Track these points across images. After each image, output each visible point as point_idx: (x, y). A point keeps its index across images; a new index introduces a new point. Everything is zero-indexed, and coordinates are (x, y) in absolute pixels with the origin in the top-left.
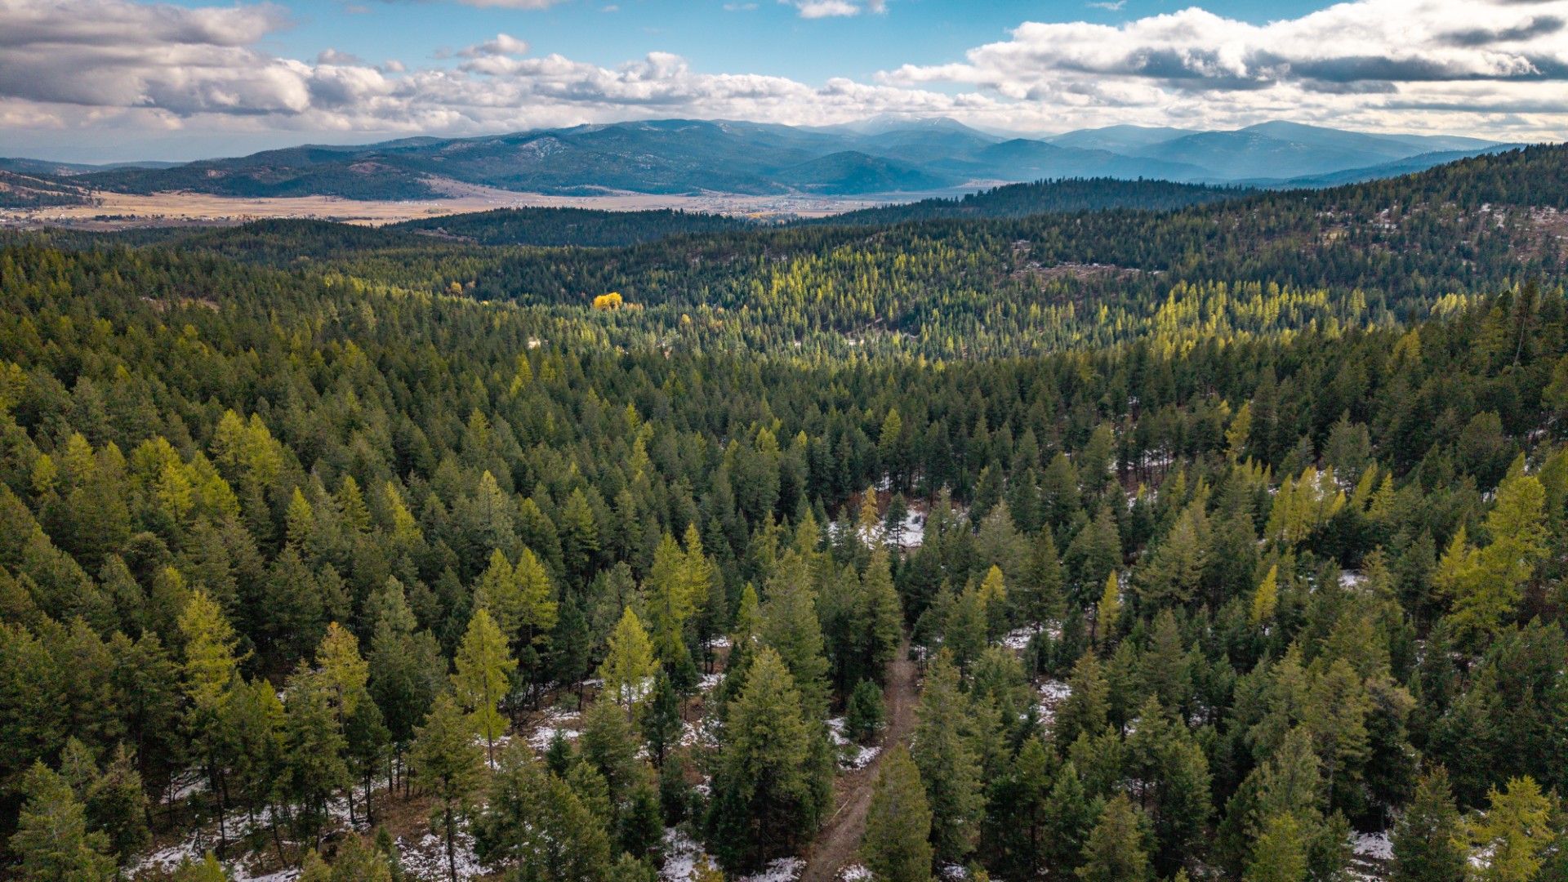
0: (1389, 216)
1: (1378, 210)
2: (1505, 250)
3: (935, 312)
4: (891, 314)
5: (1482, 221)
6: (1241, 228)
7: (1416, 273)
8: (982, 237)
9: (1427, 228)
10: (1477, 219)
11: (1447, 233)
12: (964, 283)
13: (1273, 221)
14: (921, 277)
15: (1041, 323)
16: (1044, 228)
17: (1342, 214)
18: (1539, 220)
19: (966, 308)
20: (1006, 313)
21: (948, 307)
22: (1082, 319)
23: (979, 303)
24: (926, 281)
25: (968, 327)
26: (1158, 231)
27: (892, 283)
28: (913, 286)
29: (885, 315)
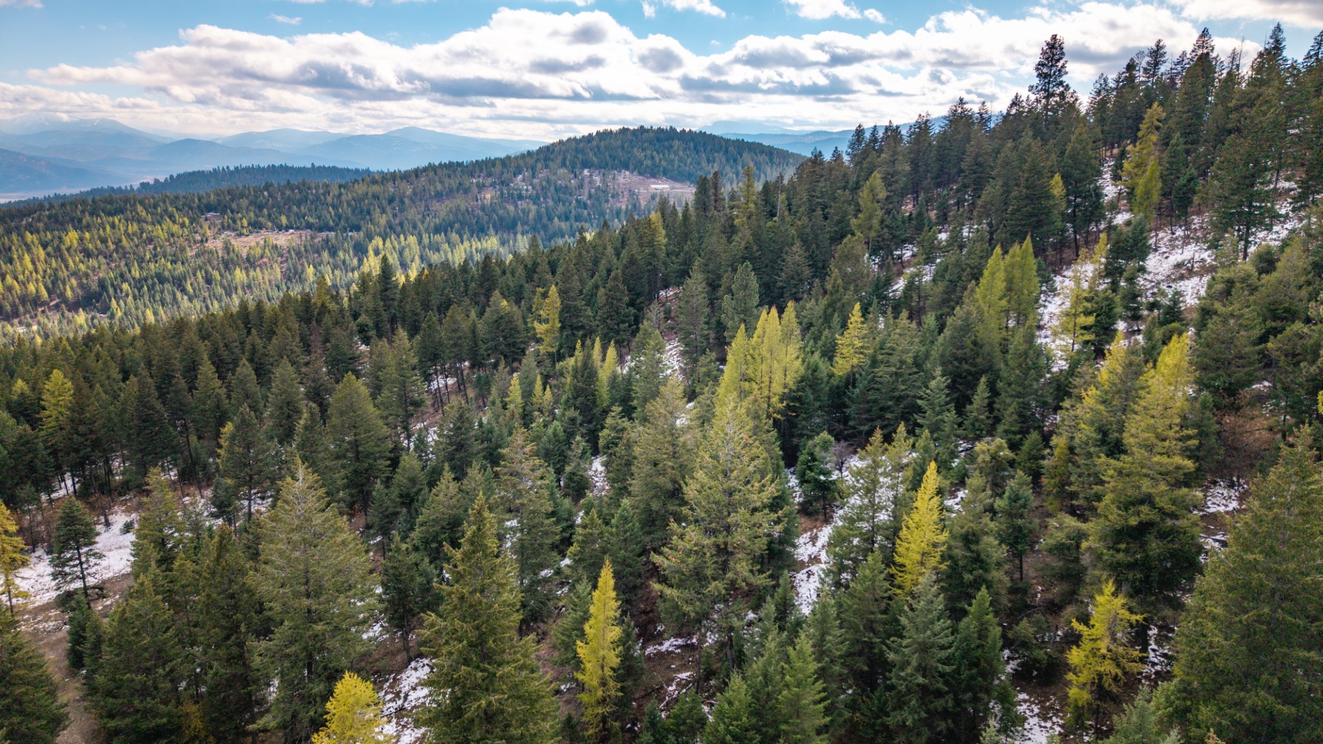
0: (524, 180)
1: (515, 175)
2: (607, 201)
3: (125, 286)
4: (69, 293)
5: (586, 181)
6: (415, 193)
7: (556, 219)
8: (166, 211)
9: (552, 188)
10: (583, 180)
11: (565, 190)
12: (155, 256)
13: (439, 187)
14: (100, 253)
15: (249, 287)
16: (232, 200)
17: (490, 180)
18: (621, 179)
19: (161, 279)
20: (209, 281)
21: (140, 281)
22: (289, 279)
23: (176, 273)
24: (109, 257)
25: (168, 298)
26: (344, 198)
27: (64, 261)
28: (93, 262)
29: (62, 295)
